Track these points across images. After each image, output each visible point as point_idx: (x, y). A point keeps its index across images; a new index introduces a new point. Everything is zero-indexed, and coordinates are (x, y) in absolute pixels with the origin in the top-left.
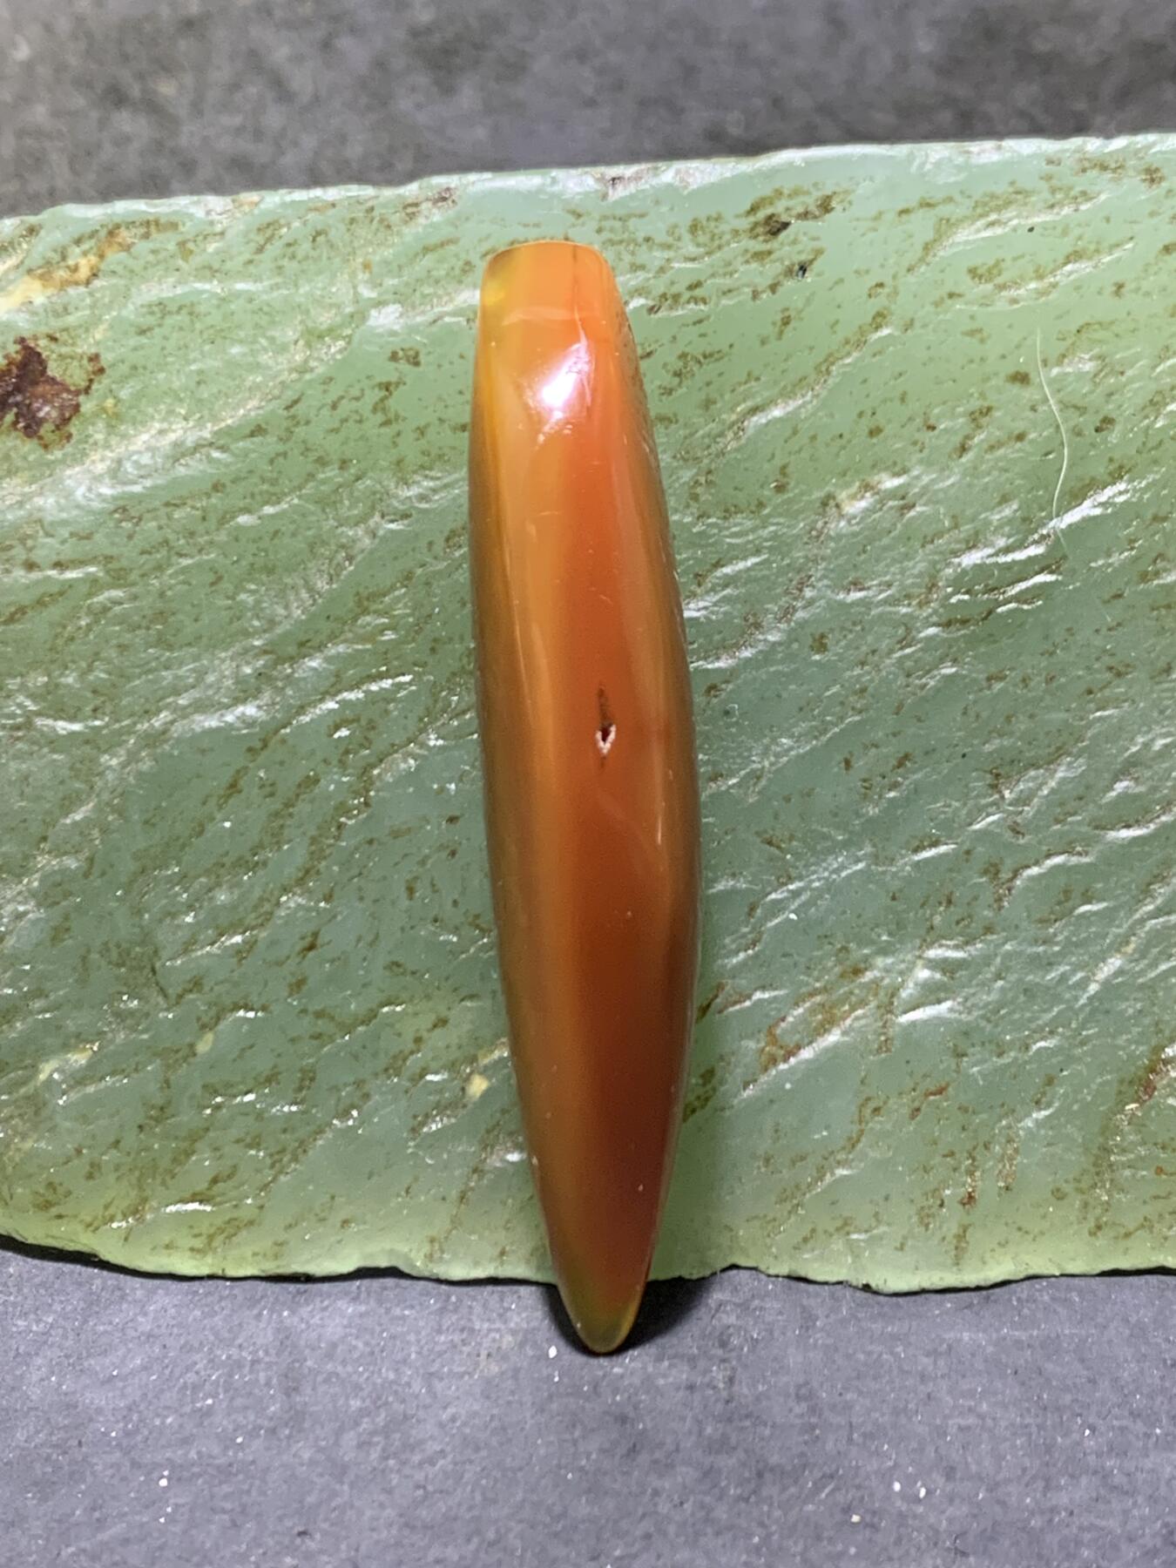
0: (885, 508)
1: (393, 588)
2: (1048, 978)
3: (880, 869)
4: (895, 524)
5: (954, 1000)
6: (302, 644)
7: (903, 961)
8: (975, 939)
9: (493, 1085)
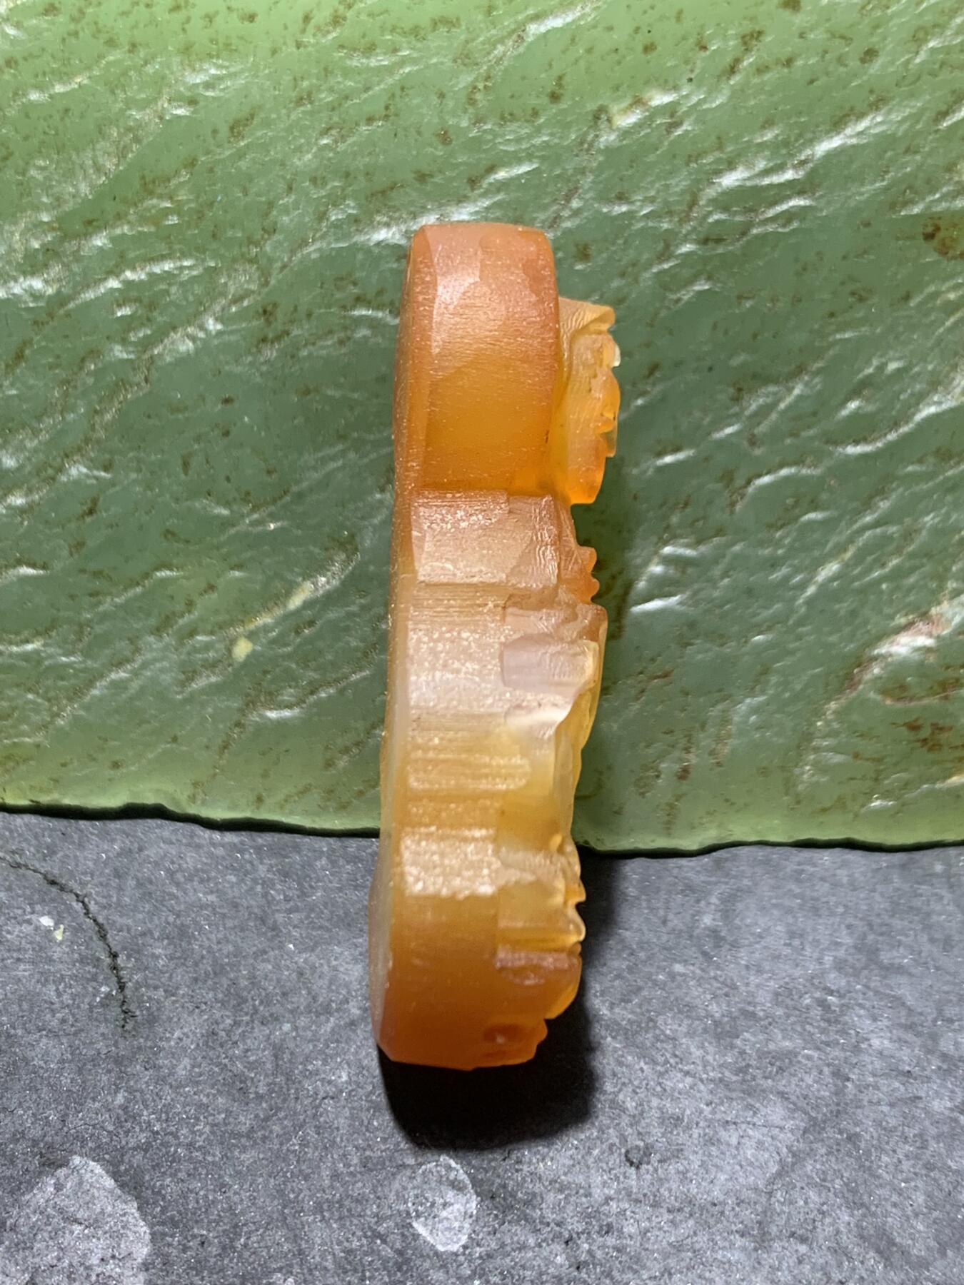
0: (654, 125)
1: (177, 173)
2: (772, 578)
4: (661, 142)
5: (682, 592)
6: (90, 222)
7: (641, 556)
8: (707, 539)
9: (258, 648)
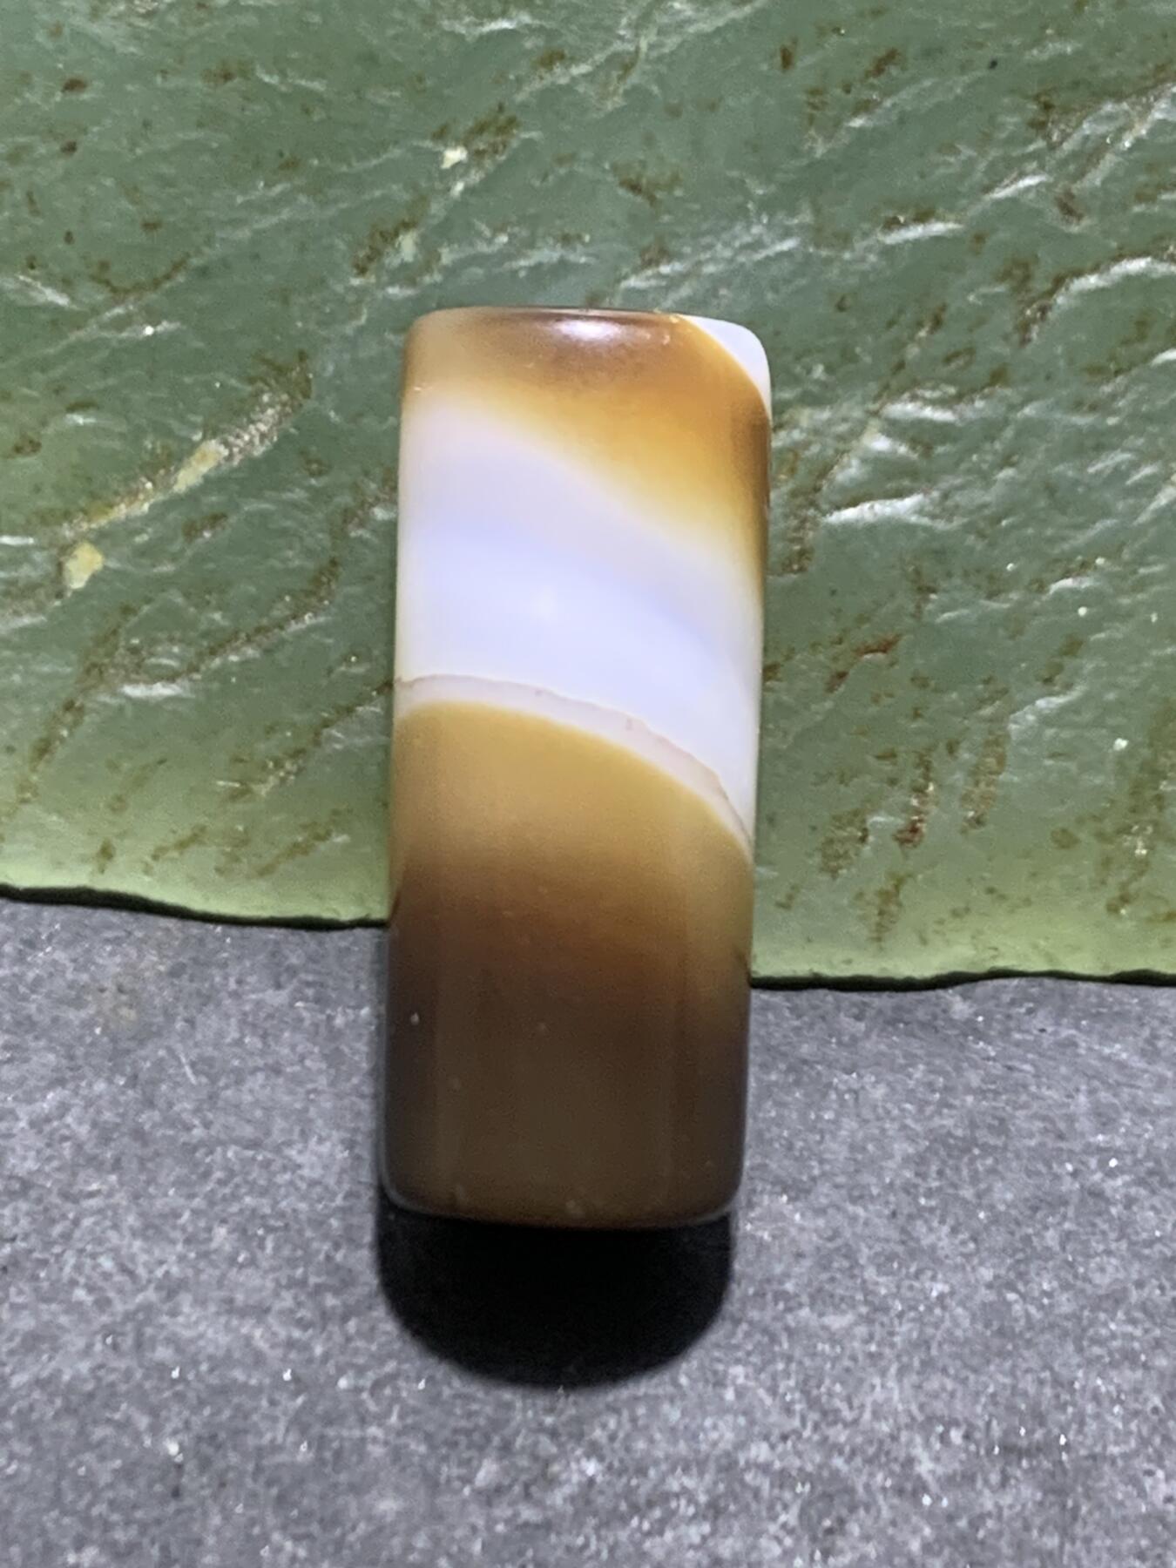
2: (1091, 470)
3: (824, 253)
5: (926, 493)
7: (845, 420)
8: (974, 391)
9: (113, 564)
